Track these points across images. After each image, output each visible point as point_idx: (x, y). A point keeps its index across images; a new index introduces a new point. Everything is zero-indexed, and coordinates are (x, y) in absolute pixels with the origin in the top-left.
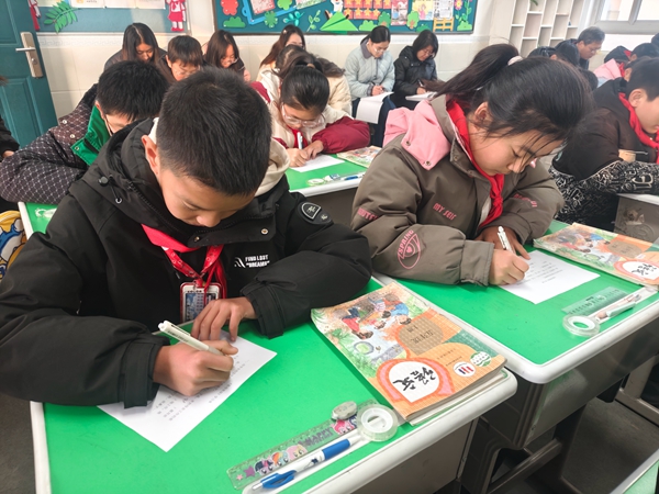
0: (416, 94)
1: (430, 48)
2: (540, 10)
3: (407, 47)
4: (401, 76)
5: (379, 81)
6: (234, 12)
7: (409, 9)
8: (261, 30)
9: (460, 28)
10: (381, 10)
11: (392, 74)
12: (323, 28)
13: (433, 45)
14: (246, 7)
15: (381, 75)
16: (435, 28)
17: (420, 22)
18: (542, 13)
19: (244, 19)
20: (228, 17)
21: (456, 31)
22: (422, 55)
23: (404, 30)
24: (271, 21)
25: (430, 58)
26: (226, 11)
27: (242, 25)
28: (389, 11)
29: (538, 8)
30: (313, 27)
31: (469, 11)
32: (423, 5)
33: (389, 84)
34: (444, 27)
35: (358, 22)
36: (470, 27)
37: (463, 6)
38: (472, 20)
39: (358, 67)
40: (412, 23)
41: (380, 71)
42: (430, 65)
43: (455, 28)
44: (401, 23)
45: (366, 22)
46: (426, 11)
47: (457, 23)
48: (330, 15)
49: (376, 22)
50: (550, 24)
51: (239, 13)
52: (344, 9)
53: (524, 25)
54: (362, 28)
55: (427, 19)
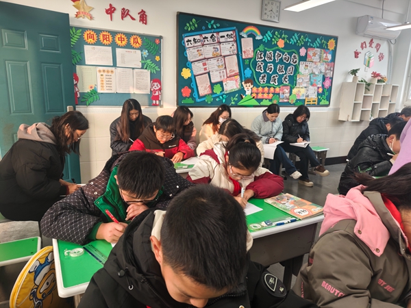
0: (296, 142)
1: (304, 115)
2: (371, 94)
3: (290, 115)
4: (287, 131)
5: (273, 134)
6: (188, 95)
7: (291, 93)
8: (203, 105)
9: (321, 103)
10: (274, 94)
11: (281, 130)
12: (239, 104)
13: (306, 114)
14: (196, 93)
15: (275, 131)
16: (306, 103)
17: (297, 100)
18: (373, 95)
19: (194, 99)
20: (185, 98)
21: (319, 105)
22: (299, 119)
23: (288, 104)
24: (209, 100)
25: (305, 121)
26: (184, 95)
27: (193, 102)
28: (279, 94)
29: (370, 92)
30: (233, 103)
31: (326, 94)
32: (299, 91)
33: (279, 136)
34: (312, 103)
35: (259, 100)
36: (327, 103)
37: (323, 91)
38: (329, 99)
39: (261, 126)
40: (292, 100)
41: (274, 129)
42: (305, 125)
43: (318, 103)
44: (286, 101)
45: (264, 100)
46: (301, 94)
47: (319, 101)
48: (244, 97)
49: (270, 100)
50: (378, 101)
51: (191, 96)
52: (252, 93)
53: (362, 102)
54: (262, 103)
55: (301, 98)
